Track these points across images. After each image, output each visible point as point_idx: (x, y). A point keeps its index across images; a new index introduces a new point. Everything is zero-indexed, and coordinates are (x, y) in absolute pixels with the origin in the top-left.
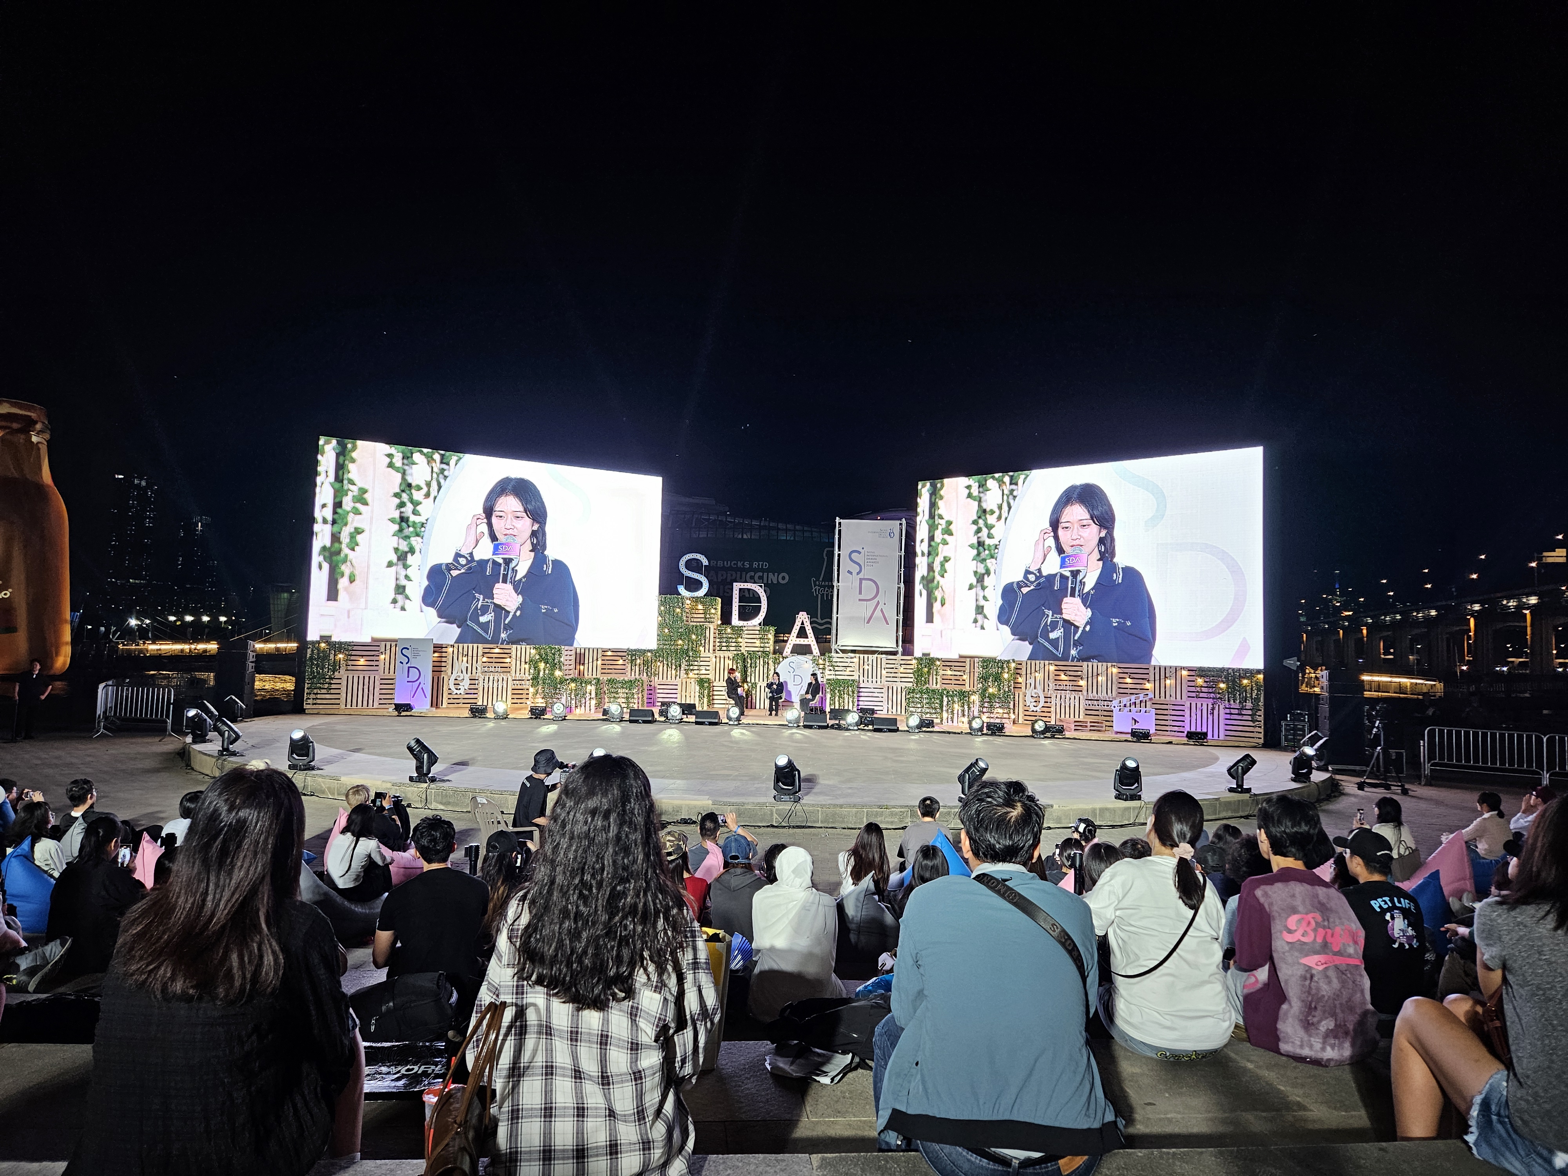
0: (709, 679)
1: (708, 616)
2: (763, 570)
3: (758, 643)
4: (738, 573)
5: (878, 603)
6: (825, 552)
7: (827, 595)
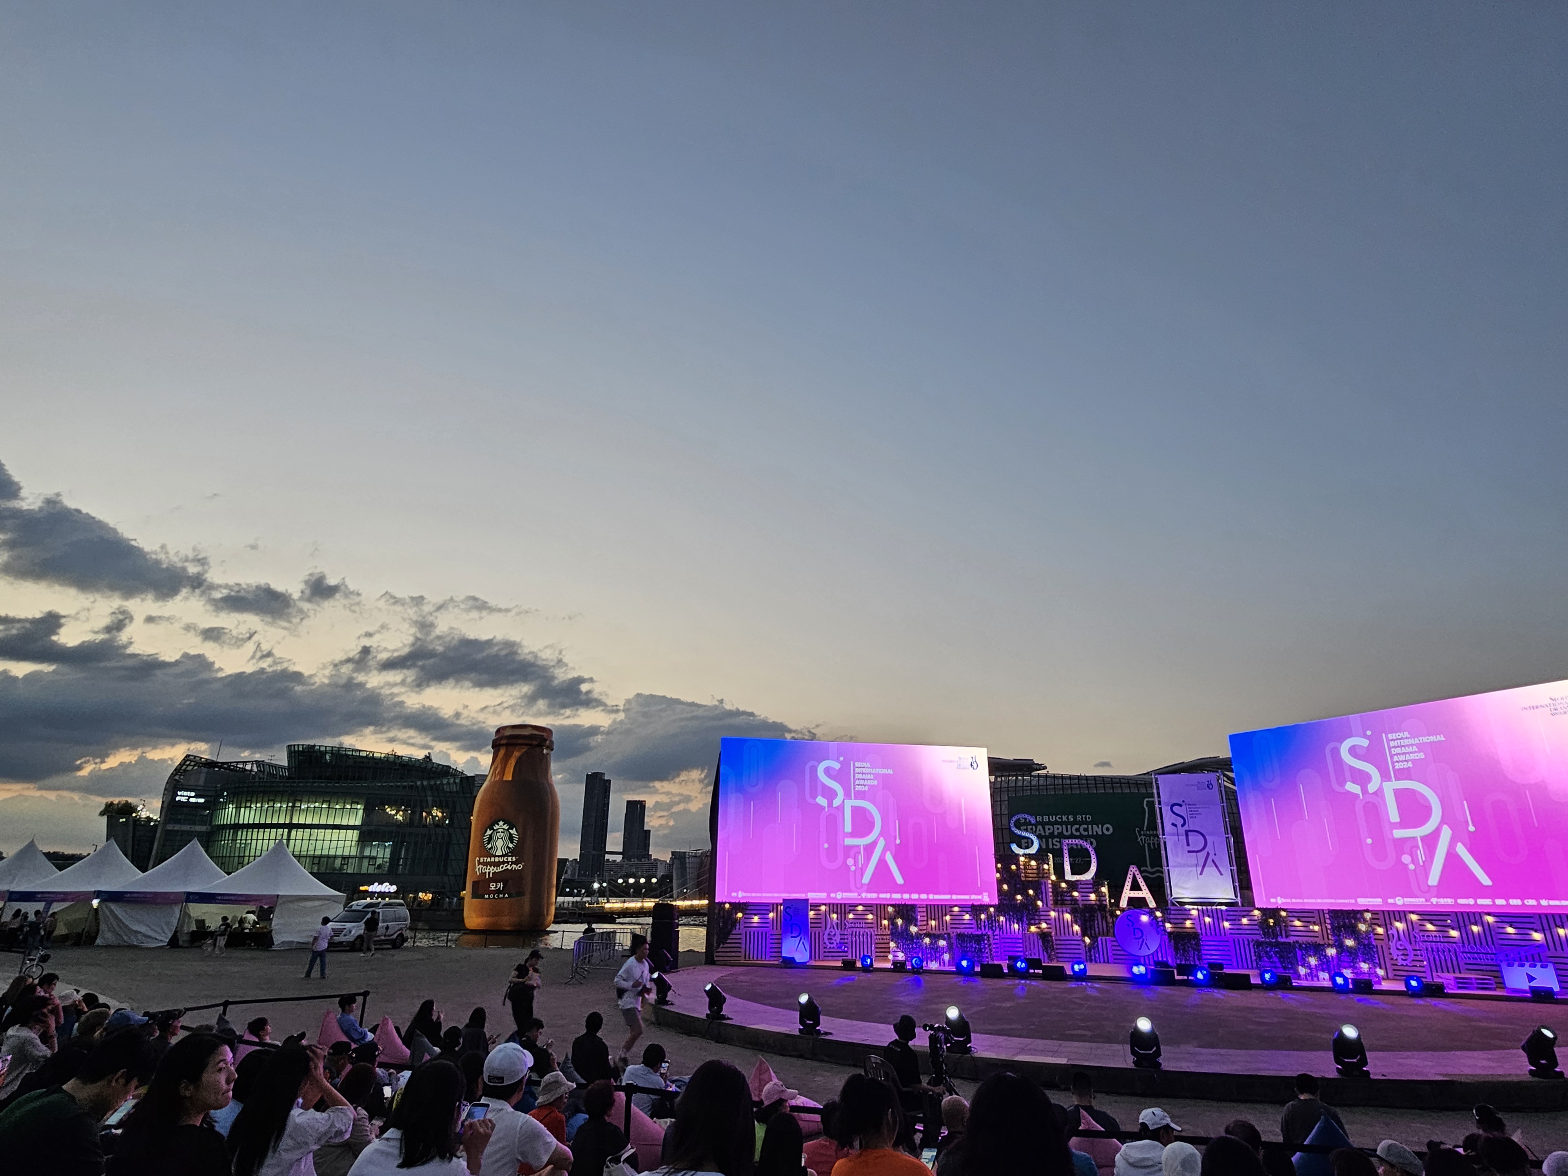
0: (1050, 933)
1: (1042, 871)
2: (1087, 824)
3: (1093, 896)
4: (1064, 826)
5: (1208, 853)
6: (1145, 803)
7: (1154, 844)
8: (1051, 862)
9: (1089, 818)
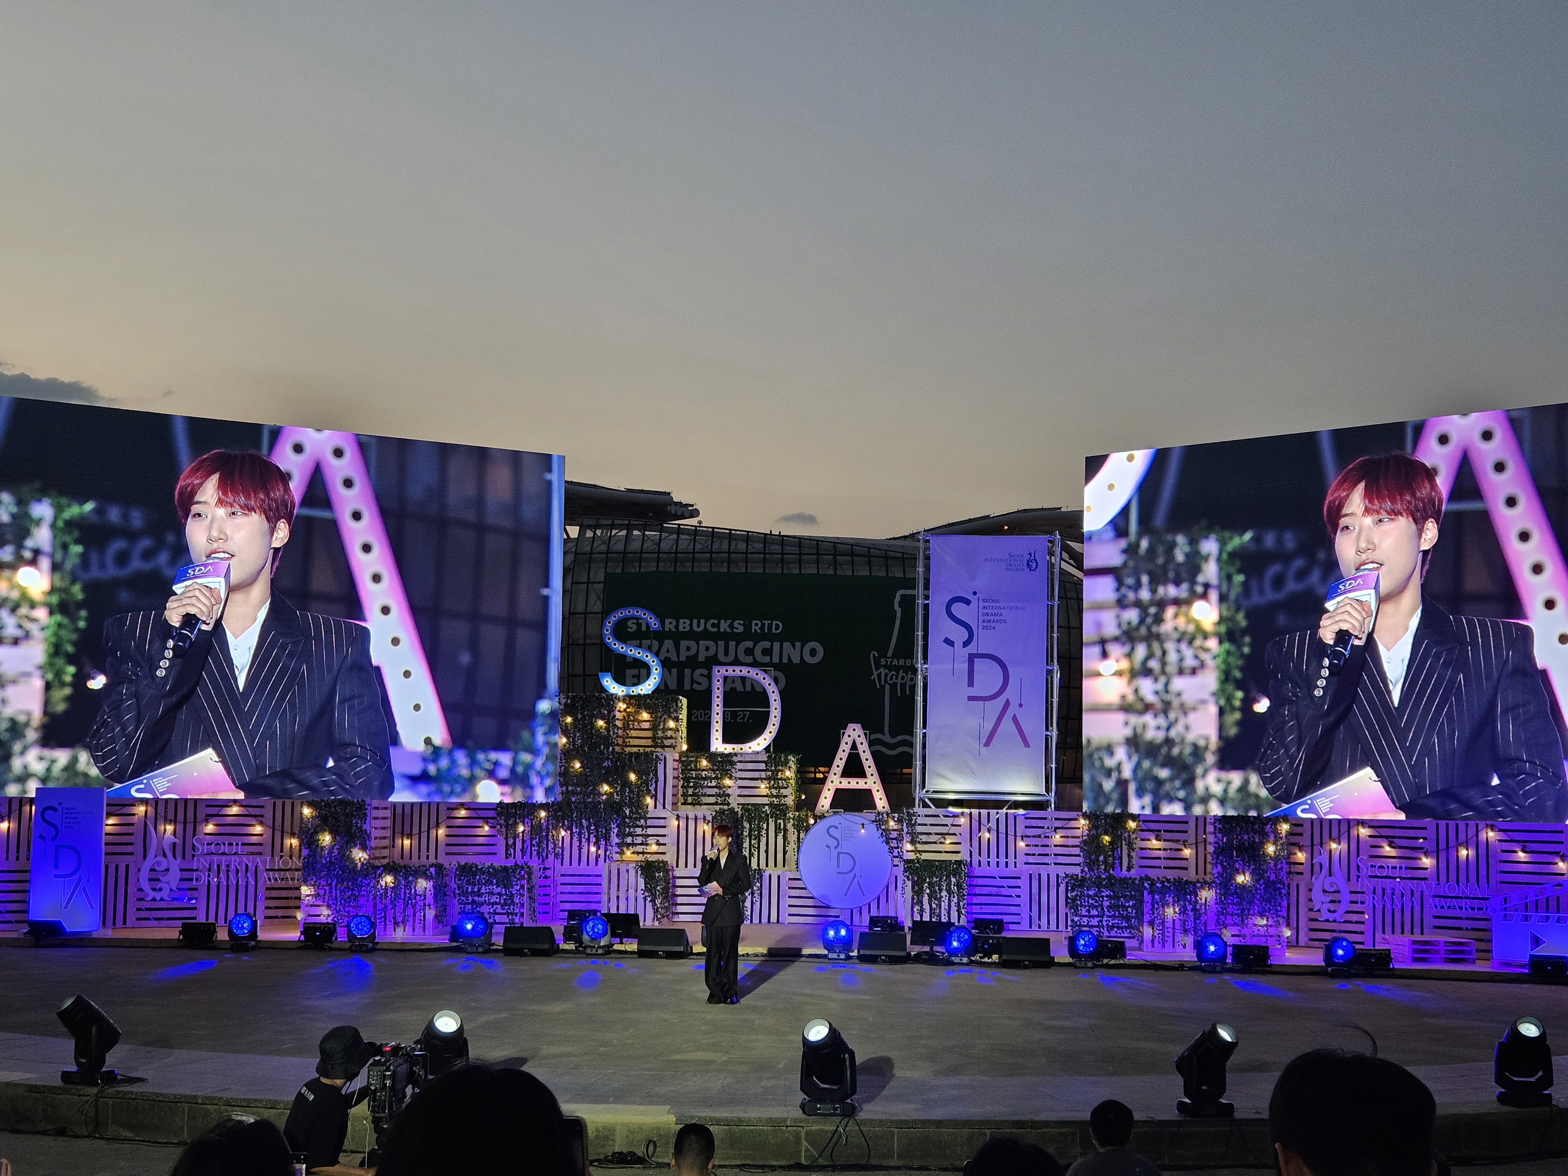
0: (665, 863)
1: (660, 734)
2: (771, 638)
3: (763, 788)
4: (721, 643)
5: (1007, 703)
6: (897, 599)
7: (903, 686)
8: (683, 715)
9: (777, 626)
